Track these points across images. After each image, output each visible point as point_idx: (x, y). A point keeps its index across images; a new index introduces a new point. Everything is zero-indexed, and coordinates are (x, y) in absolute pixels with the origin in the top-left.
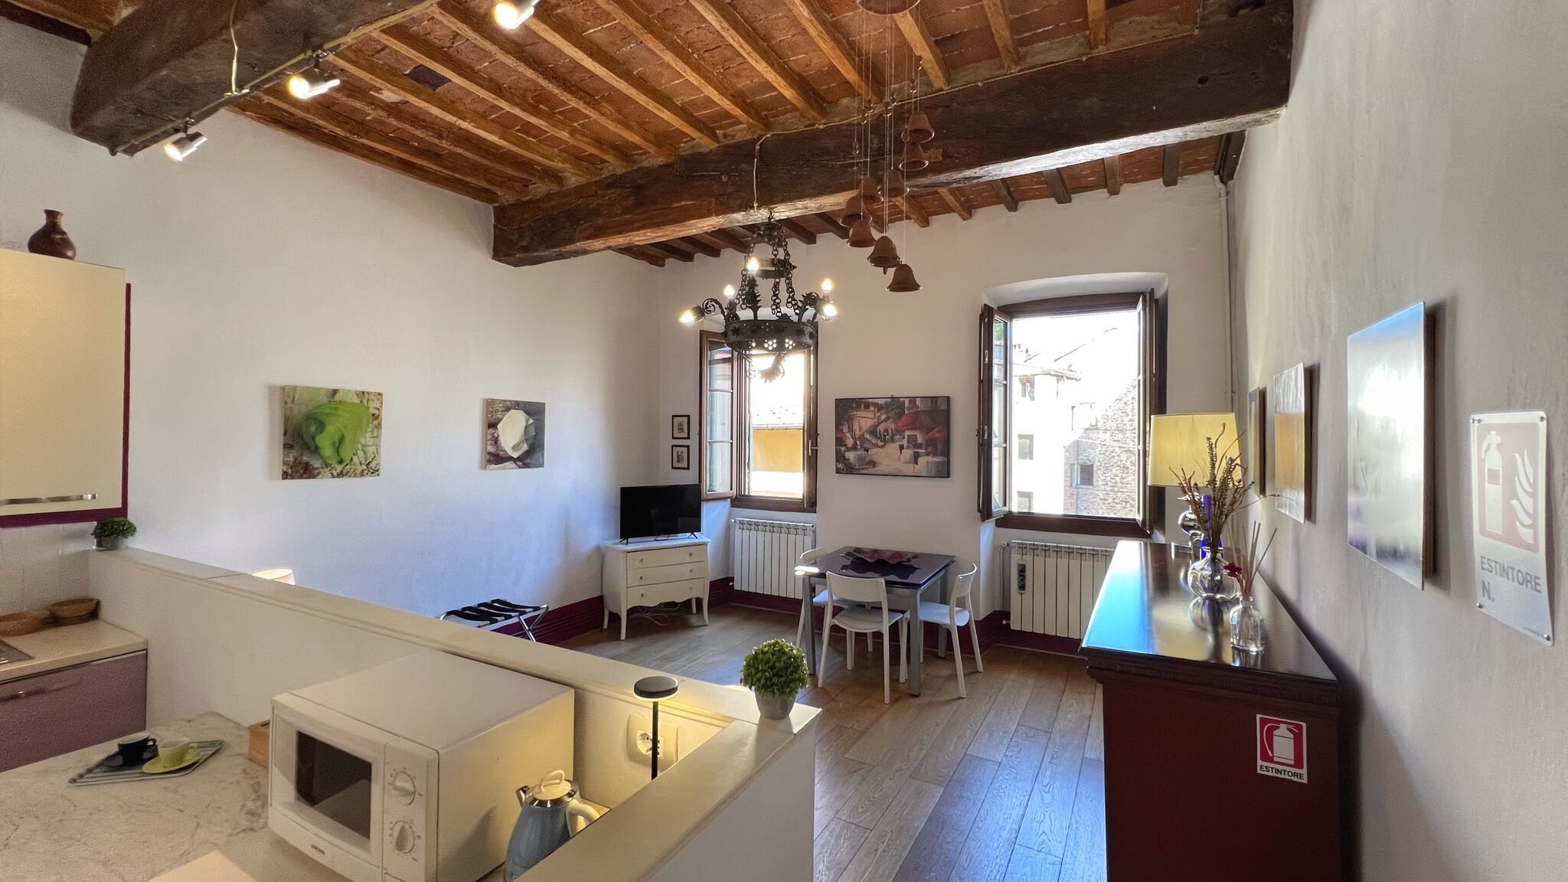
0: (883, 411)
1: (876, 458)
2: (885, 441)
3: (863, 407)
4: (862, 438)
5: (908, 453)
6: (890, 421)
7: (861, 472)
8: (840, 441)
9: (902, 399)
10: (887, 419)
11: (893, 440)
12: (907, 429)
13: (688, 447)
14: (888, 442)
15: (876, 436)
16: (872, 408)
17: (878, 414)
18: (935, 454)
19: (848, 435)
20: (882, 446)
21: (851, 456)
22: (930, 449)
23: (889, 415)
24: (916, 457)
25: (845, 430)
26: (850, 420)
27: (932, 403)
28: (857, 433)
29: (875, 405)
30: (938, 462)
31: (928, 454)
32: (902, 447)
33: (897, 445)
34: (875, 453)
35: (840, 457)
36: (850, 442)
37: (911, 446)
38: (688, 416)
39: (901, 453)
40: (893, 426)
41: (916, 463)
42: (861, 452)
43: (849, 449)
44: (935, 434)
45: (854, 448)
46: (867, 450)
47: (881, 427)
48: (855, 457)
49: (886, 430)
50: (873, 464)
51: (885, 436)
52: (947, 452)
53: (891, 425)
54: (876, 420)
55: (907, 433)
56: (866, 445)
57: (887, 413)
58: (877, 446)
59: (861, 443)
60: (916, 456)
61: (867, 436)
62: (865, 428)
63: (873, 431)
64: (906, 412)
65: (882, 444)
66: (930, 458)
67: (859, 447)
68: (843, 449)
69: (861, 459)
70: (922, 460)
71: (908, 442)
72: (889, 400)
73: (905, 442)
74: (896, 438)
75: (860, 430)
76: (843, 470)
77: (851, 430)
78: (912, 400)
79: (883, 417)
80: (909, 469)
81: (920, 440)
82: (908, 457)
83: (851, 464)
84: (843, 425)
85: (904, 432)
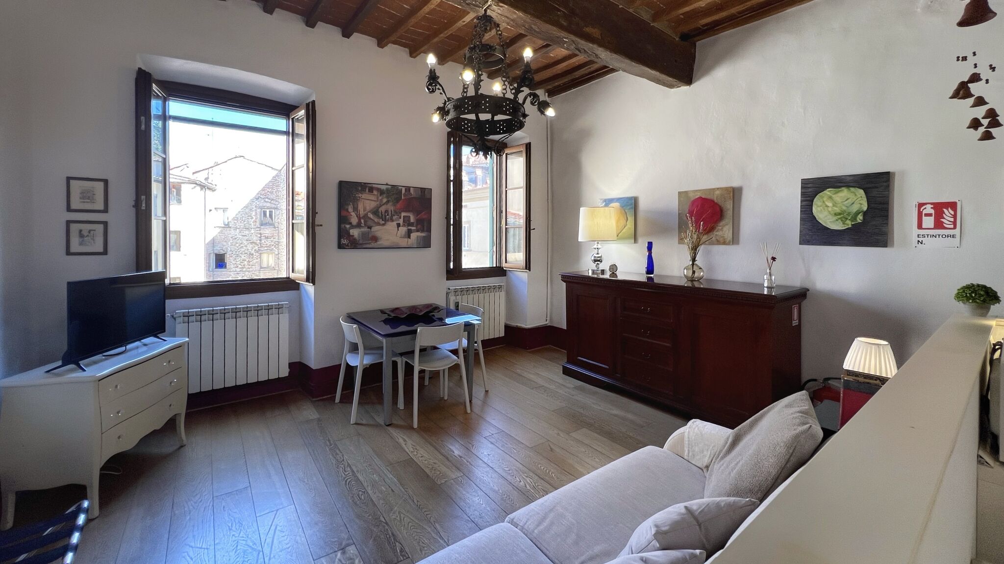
0: (385, 195)
1: (378, 234)
2: (386, 220)
3: (367, 190)
4: (366, 216)
5: (403, 230)
6: (390, 204)
7: (365, 246)
8: (342, 219)
9: (400, 187)
10: (388, 202)
11: (392, 220)
12: (402, 211)
13: (105, 224)
14: (388, 221)
15: (378, 216)
16: (375, 192)
17: (380, 198)
18: (423, 231)
19: (353, 214)
20: (384, 225)
21: (355, 233)
22: (419, 227)
23: (390, 199)
24: (408, 234)
25: (350, 209)
26: (355, 201)
27: (421, 192)
28: (362, 213)
29: (378, 190)
30: (424, 237)
31: (418, 231)
32: (399, 225)
33: (395, 223)
34: (377, 230)
35: (342, 233)
36: (354, 220)
37: (406, 224)
38: (106, 182)
39: (398, 230)
40: (392, 208)
41: (409, 237)
42: (365, 229)
43: (353, 227)
44: (423, 215)
45: (359, 225)
46: (370, 228)
47: (383, 209)
48: (359, 234)
49: (386, 211)
50: (375, 239)
51: (385, 216)
52: (429, 230)
53: (390, 207)
54: (378, 203)
55: (403, 214)
56: (370, 223)
57: (387, 197)
58: (378, 224)
59: (365, 222)
60: (409, 233)
61: (371, 216)
62: (368, 208)
63: (375, 212)
64: (403, 198)
65: (383, 222)
66: (419, 234)
67: (363, 225)
68: (348, 226)
69: (364, 235)
70: (414, 235)
71: (404, 221)
72: (390, 187)
73: (401, 221)
74: (394, 218)
75: (364, 211)
76: (348, 245)
77: (356, 209)
78: (408, 189)
79: (385, 200)
80: (404, 242)
81: (412, 220)
82: (404, 233)
83: (355, 239)
84: (348, 205)
85: (400, 213)
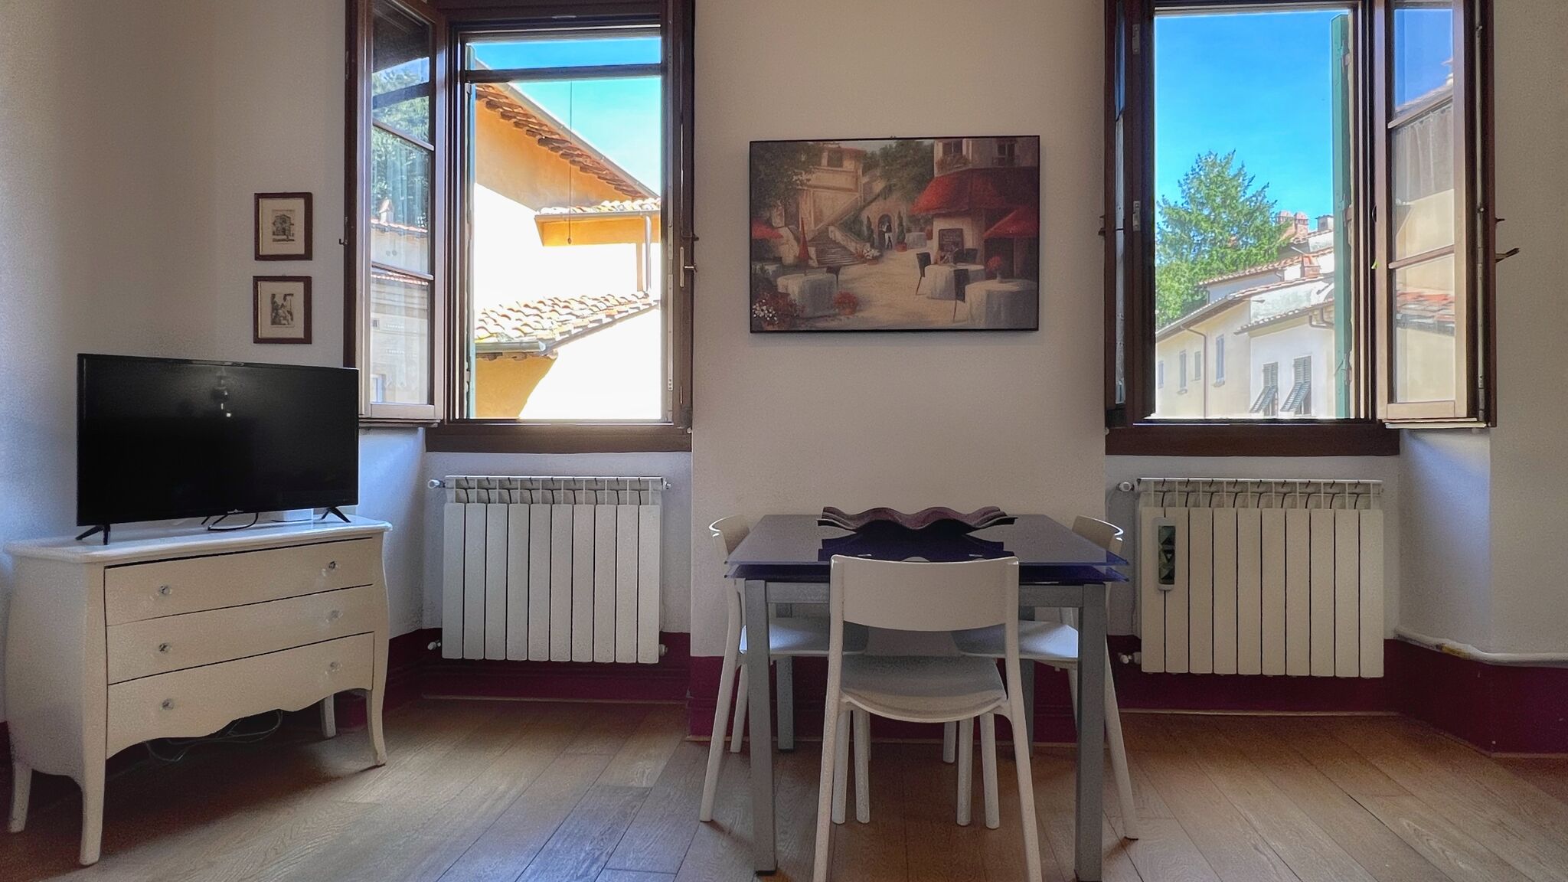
0: (878, 172)
1: (860, 289)
2: (883, 247)
3: (824, 161)
4: (822, 240)
5: (940, 274)
6: (895, 196)
7: (821, 325)
8: (760, 250)
9: (927, 142)
10: (888, 190)
11: (903, 245)
12: (938, 216)
13: (307, 281)
14: (890, 247)
15: (859, 234)
16: (849, 165)
17: (865, 180)
18: (1007, 275)
19: (785, 232)
20: (875, 260)
21: (792, 285)
22: (995, 262)
23: (894, 181)
24: (959, 284)
25: (778, 221)
26: (792, 194)
27: (1001, 148)
28: (810, 228)
29: (858, 155)
30: (1012, 293)
31: (990, 276)
32: (924, 260)
33: (911, 256)
34: (857, 277)
35: (760, 288)
36: (789, 251)
37: (949, 256)
38: (308, 198)
39: (923, 274)
40: (904, 209)
41: (960, 295)
42: (822, 276)
43: (785, 269)
44: (1007, 225)
45: (801, 264)
46: (834, 270)
47: (873, 213)
48: (802, 292)
49: (885, 219)
50: (850, 302)
51: (882, 234)
52: (1032, 271)
53: (897, 206)
54: (858, 195)
55: (938, 225)
56: (834, 257)
57: (886, 176)
58: (861, 259)
59: (821, 253)
60: (961, 280)
61: (837, 235)
62: (829, 214)
63: (851, 224)
64: (936, 176)
65: (875, 252)
66: (995, 285)
67: (813, 263)
68: (771, 268)
69: (816, 292)
70: (976, 291)
71: (941, 247)
72: (893, 143)
73: (932, 247)
74: (910, 237)
75: (817, 220)
76: (771, 323)
77: (792, 218)
78: (953, 144)
79: (879, 186)
80: (943, 313)
81: (970, 241)
82: (941, 283)
83: (792, 305)
84: (770, 207)
85: (929, 222)
